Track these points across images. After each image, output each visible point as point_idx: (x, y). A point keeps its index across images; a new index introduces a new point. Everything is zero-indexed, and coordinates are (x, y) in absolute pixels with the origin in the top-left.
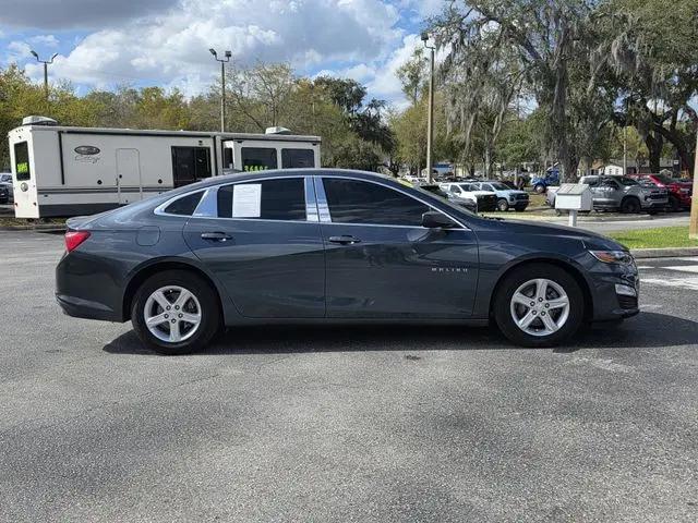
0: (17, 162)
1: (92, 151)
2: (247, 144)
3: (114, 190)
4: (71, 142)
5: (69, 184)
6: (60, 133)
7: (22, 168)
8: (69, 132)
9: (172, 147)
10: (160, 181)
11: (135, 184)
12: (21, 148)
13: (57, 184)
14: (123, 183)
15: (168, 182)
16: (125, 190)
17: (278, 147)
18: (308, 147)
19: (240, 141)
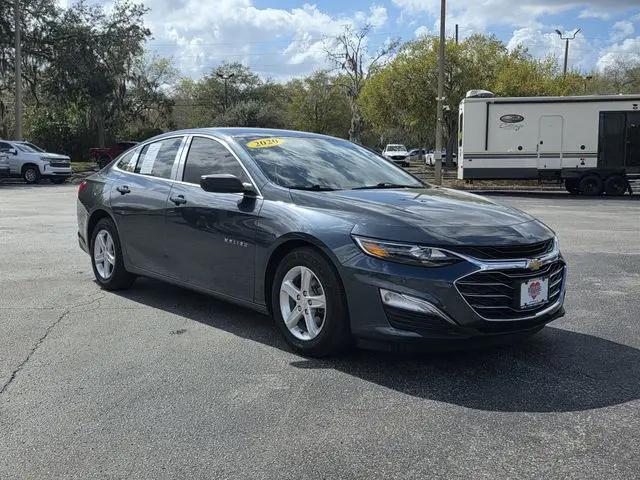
1: (517, 119)
3: (532, 156)
4: (498, 112)
5: (491, 150)
6: (488, 103)
8: (496, 103)
9: (601, 113)
10: (583, 147)
11: (556, 150)
13: (481, 150)
14: (543, 149)
15: (593, 147)
16: (545, 156)
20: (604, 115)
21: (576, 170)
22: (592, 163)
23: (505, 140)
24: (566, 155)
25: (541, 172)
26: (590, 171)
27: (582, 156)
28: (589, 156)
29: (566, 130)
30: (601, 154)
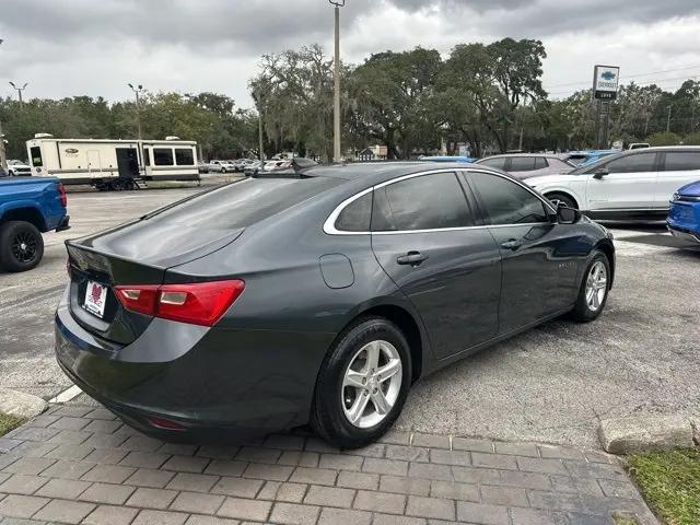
0: (33, 157)
1: (74, 151)
2: (156, 147)
3: (87, 171)
4: (63, 147)
5: (64, 168)
6: (57, 142)
7: (37, 160)
10: (111, 166)
11: (97, 167)
12: (35, 150)
13: (57, 168)
14: (91, 167)
15: (115, 166)
16: (93, 171)
17: (173, 148)
18: (190, 147)
19: (152, 145)
20: (117, 150)
22: (116, 174)
23: (69, 162)
24: (104, 171)
25: (93, 179)
26: (116, 179)
27: (111, 171)
28: (115, 170)
29: (100, 158)
30: (120, 170)
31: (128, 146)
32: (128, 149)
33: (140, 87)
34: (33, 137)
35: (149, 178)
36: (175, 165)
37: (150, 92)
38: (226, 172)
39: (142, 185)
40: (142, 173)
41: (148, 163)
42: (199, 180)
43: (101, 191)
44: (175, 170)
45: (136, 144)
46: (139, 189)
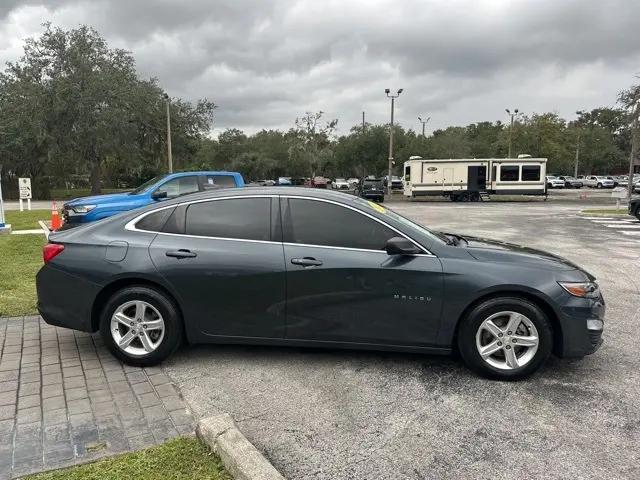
0: (406, 174)
1: (434, 169)
2: (503, 164)
3: (441, 185)
4: (426, 166)
5: (424, 182)
6: (423, 162)
7: (408, 176)
8: (426, 162)
10: (462, 181)
11: (450, 182)
12: (408, 169)
13: (420, 182)
14: (445, 182)
15: (466, 181)
16: (446, 185)
17: (521, 165)
18: (538, 164)
19: (500, 163)
20: (469, 168)
21: (459, 191)
22: (465, 188)
23: (429, 178)
24: (455, 185)
26: (464, 192)
27: (461, 185)
28: (464, 185)
29: (454, 174)
30: (469, 184)
31: (479, 164)
32: (479, 167)
33: (516, 111)
34: (408, 159)
35: (493, 192)
36: (520, 181)
37: (525, 114)
38: (603, 187)
39: (485, 198)
40: (489, 188)
41: (494, 179)
42: (546, 194)
43: (454, 201)
44: (520, 185)
45: (486, 163)
46: (482, 201)
